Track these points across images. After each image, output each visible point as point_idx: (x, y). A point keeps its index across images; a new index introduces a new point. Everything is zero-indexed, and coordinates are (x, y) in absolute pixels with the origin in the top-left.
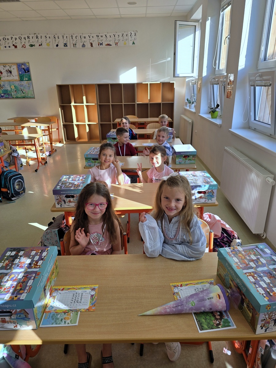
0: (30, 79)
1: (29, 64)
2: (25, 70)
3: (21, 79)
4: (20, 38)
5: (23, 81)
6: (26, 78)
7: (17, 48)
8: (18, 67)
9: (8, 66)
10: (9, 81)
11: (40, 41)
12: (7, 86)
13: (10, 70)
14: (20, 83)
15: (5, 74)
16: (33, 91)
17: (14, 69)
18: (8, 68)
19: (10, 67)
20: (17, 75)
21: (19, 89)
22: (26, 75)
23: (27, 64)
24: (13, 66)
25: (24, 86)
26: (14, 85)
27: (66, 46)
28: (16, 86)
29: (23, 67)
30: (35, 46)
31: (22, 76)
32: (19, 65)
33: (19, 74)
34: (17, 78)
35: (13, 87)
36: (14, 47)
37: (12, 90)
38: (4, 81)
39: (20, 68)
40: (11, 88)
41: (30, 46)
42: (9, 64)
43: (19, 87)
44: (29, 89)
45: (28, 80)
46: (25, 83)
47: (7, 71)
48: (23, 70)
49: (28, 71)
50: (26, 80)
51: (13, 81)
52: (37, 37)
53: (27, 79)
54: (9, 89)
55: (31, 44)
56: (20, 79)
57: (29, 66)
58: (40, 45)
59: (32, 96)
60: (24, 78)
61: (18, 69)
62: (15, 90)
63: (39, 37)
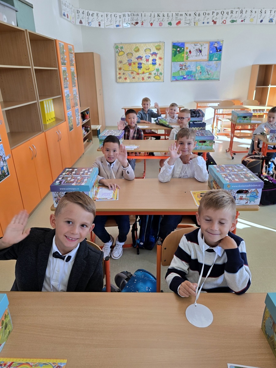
0: (220, 59)
1: (223, 43)
3: (210, 59)
4: (223, 13)
5: (211, 61)
6: (216, 57)
7: (216, 24)
8: (211, 45)
9: (200, 44)
10: (196, 61)
11: (243, 16)
12: (193, 67)
13: (200, 49)
14: (208, 64)
15: (194, 53)
16: (220, 72)
17: (205, 48)
18: (199, 47)
19: (201, 46)
20: (207, 54)
21: (205, 70)
22: (217, 54)
23: (221, 42)
24: (205, 44)
25: (211, 66)
26: (200, 65)
27: (271, 21)
28: (202, 67)
29: (216, 45)
30: (236, 22)
31: (212, 55)
32: (211, 44)
33: (210, 53)
34: (206, 58)
35: (199, 68)
36: (213, 23)
37: (197, 72)
38: (191, 61)
40: (196, 70)
41: (231, 22)
42: (200, 43)
43: (206, 68)
44: (216, 70)
45: (217, 60)
46: (213, 63)
47: (197, 50)
48: (216, 49)
49: (221, 50)
50: (215, 60)
51: (200, 61)
52: (241, 12)
53: (216, 59)
54: (194, 70)
55: (233, 19)
56: (209, 58)
57: (222, 44)
58: (242, 21)
59: (217, 78)
60: (213, 58)
61: (210, 48)
62: (200, 71)
63: (244, 12)
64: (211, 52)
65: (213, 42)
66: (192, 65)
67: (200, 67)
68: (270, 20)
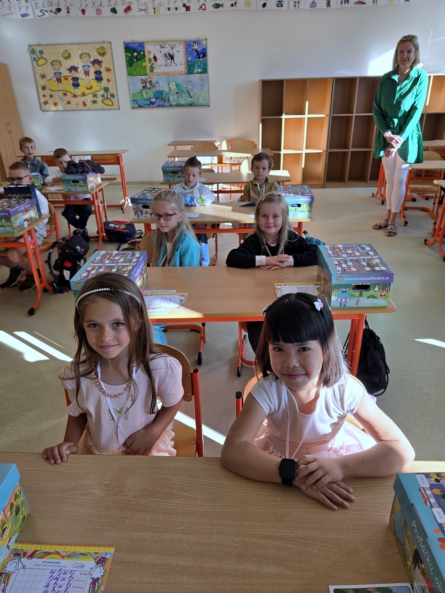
0: (205, 71)
1: (207, 42)
2: (198, 54)
3: (190, 71)
5: (192, 73)
6: (198, 68)
7: (189, 10)
8: (187, 47)
9: (169, 45)
10: (168, 75)
12: (163, 83)
13: (171, 53)
14: (187, 79)
15: (161, 60)
16: (209, 92)
17: (178, 51)
18: (167, 50)
19: (172, 48)
20: (183, 63)
21: (184, 89)
22: (200, 63)
23: (204, 42)
24: (177, 45)
25: (193, 83)
26: (175, 82)
27: (280, 5)
28: (179, 84)
29: (196, 47)
30: (223, 7)
31: (192, 64)
32: (188, 45)
33: (187, 60)
34: (182, 68)
36: (184, 9)
37: (172, 92)
38: (159, 75)
39: (190, 49)
40: (170, 88)
41: (215, 6)
42: (170, 43)
43: (184, 85)
44: (202, 89)
45: (201, 73)
46: (195, 77)
47: (166, 55)
48: (196, 53)
49: (205, 55)
50: (198, 73)
51: (174, 74)
53: (199, 70)
54: (166, 89)
55: (217, 2)
56: (188, 69)
57: (206, 45)
58: (232, 5)
59: (205, 103)
60: (194, 69)
61: (187, 51)
62: (176, 91)
64: (189, 59)
65: (190, 41)
66: (162, 82)
67: (175, 84)
68: (278, 4)
